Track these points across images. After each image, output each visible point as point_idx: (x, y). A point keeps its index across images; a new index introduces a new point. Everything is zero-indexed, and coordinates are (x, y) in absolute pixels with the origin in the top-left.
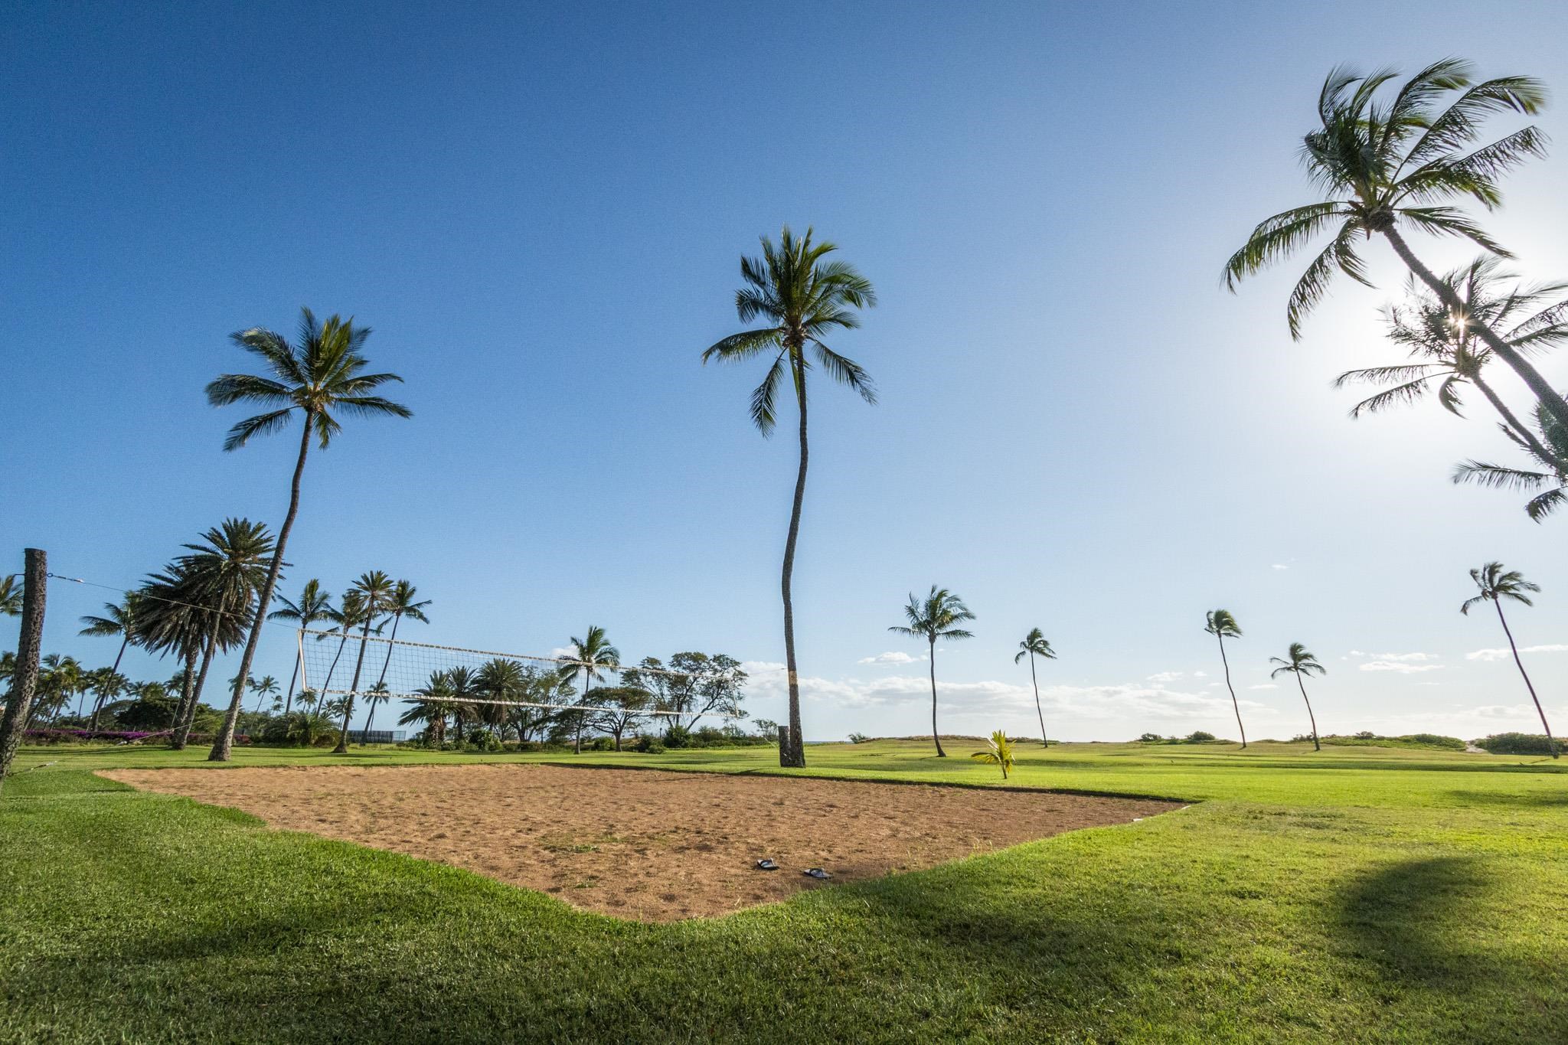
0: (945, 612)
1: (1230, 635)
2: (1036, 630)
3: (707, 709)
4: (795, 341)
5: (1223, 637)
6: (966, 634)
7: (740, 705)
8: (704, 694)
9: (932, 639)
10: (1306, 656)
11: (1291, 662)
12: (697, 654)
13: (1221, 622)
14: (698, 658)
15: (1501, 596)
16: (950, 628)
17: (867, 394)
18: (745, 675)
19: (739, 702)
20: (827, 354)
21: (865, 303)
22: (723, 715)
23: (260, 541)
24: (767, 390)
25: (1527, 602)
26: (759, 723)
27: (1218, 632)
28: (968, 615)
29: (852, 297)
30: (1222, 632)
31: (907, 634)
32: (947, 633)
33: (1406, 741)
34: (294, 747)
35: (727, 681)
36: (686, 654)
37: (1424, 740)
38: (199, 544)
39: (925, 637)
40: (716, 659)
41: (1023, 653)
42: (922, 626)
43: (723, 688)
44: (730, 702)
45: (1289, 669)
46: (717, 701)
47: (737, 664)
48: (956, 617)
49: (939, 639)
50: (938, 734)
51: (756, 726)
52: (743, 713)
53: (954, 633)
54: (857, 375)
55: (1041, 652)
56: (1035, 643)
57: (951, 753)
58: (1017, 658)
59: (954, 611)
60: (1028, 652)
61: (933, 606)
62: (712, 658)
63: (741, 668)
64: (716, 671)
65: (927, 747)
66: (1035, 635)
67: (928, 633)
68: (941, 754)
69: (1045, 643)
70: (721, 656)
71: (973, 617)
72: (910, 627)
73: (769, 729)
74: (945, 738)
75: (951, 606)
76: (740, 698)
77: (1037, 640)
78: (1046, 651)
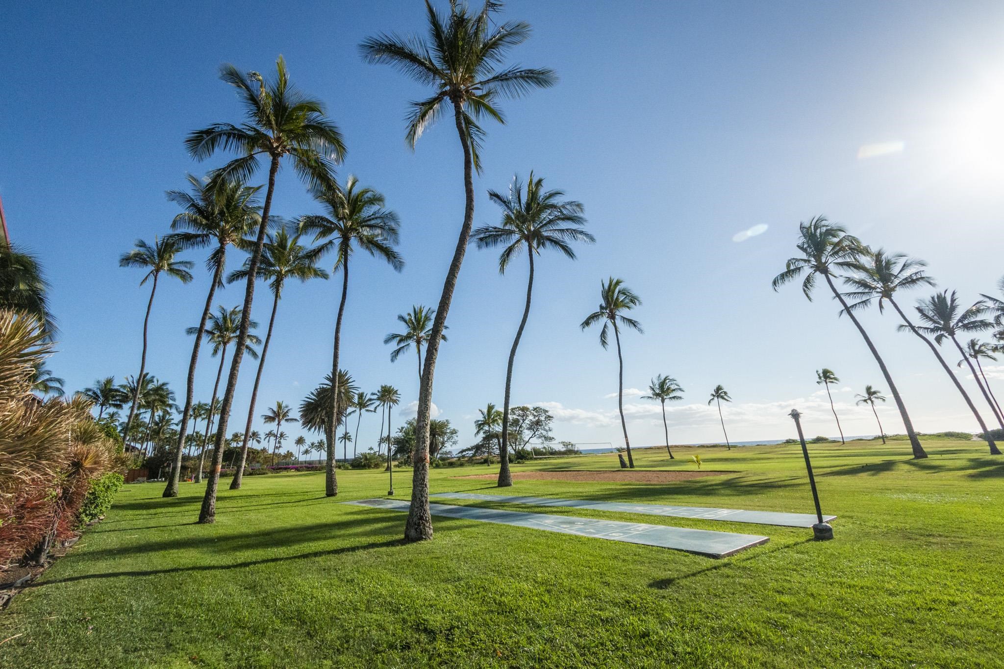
0: (668, 389)
1: (832, 382)
2: (719, 386)
3: (532, 437)
4: (612, 317)
5: (829, 384)
6: (680, 398)
7: (550, 434)
8: (529, 429)
9: (663, 401)
10: (875, 393)
11: (867, 396)
12: (523, 407)
13: (826, 376)
14: (524, 409)
15: (979, 357)
16: (671, 395)
17: (640, 330)
18: (552, 417)
19: (549, 432)
20: (624, 319)
21: (637, 304)
22: (540, 440)
23: (348, 379)
24: (604, 333)
25: (994, 359)
26: (563, 443)
27: (826, 381)
28: (680, 389)
29: (632, 301)
30: (828, 381)
31: (650, 400)
32: (670, 398)
33: (939, 436)
34: (365, 469)
35: (541, 421)
36: (518, 408)
37: (950, 435)
38: (325, 383)
39: (659, 400)
40: (535, 409)
41: (713, 399)
42: (658, 395)
43: (540, 425)
44: (544, 433)
45: (865, 401)
46: (536, 433)
47: (547, 411)
48: (674, 390)
49: (666, 401)
50: (669, 444)
51: (562, 446)
52: (551, 439)
53: (674, 397)
54: (636, 324)
55: (723, 398)
56: (719, 393)
57: (677, 456)
58: (710, 402)
59: (673, 387)
60: (716, 398)
61: (662, 385)
62: (532, 409)
63: (550, 414)
64: (535, 416)
65: (662, 453)
66: (719, 389)
67: (660, 399)
68: (672, 458)
69: (725, 393)
70: (537, 408)
71: (683, 391)
72: (652, 396)
73: (569, 447)
74: (672, 447)
75: (672, 384)
76: (550, 430)
77: (720, 392)
78: (725, 397)
